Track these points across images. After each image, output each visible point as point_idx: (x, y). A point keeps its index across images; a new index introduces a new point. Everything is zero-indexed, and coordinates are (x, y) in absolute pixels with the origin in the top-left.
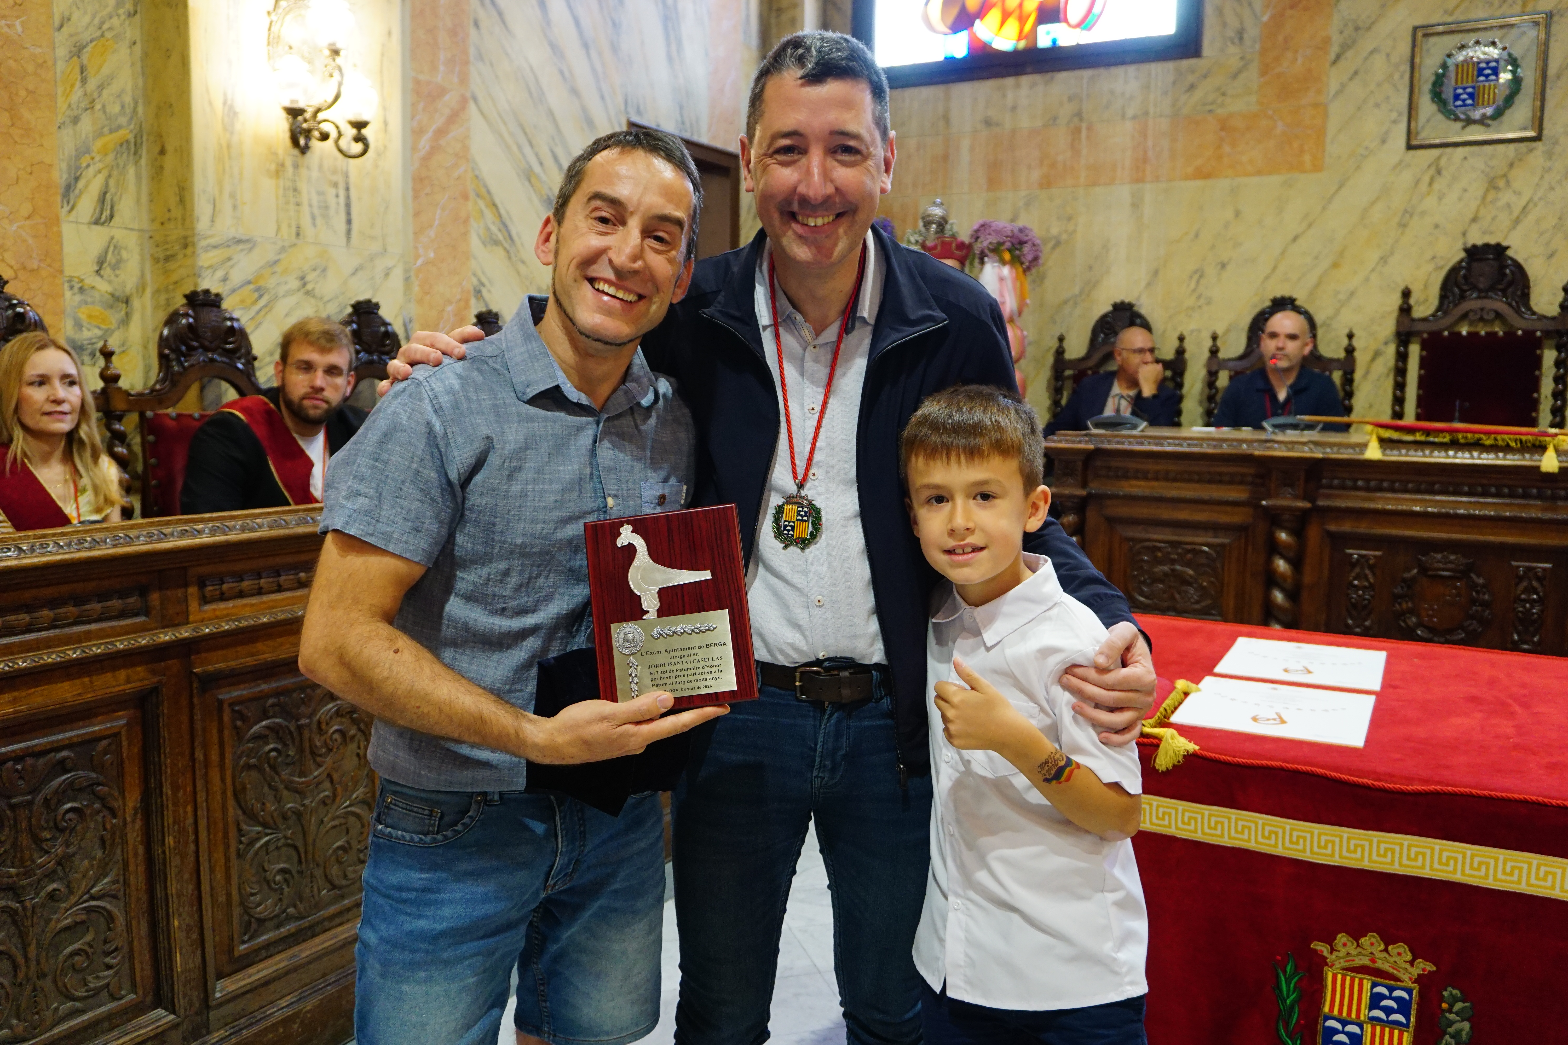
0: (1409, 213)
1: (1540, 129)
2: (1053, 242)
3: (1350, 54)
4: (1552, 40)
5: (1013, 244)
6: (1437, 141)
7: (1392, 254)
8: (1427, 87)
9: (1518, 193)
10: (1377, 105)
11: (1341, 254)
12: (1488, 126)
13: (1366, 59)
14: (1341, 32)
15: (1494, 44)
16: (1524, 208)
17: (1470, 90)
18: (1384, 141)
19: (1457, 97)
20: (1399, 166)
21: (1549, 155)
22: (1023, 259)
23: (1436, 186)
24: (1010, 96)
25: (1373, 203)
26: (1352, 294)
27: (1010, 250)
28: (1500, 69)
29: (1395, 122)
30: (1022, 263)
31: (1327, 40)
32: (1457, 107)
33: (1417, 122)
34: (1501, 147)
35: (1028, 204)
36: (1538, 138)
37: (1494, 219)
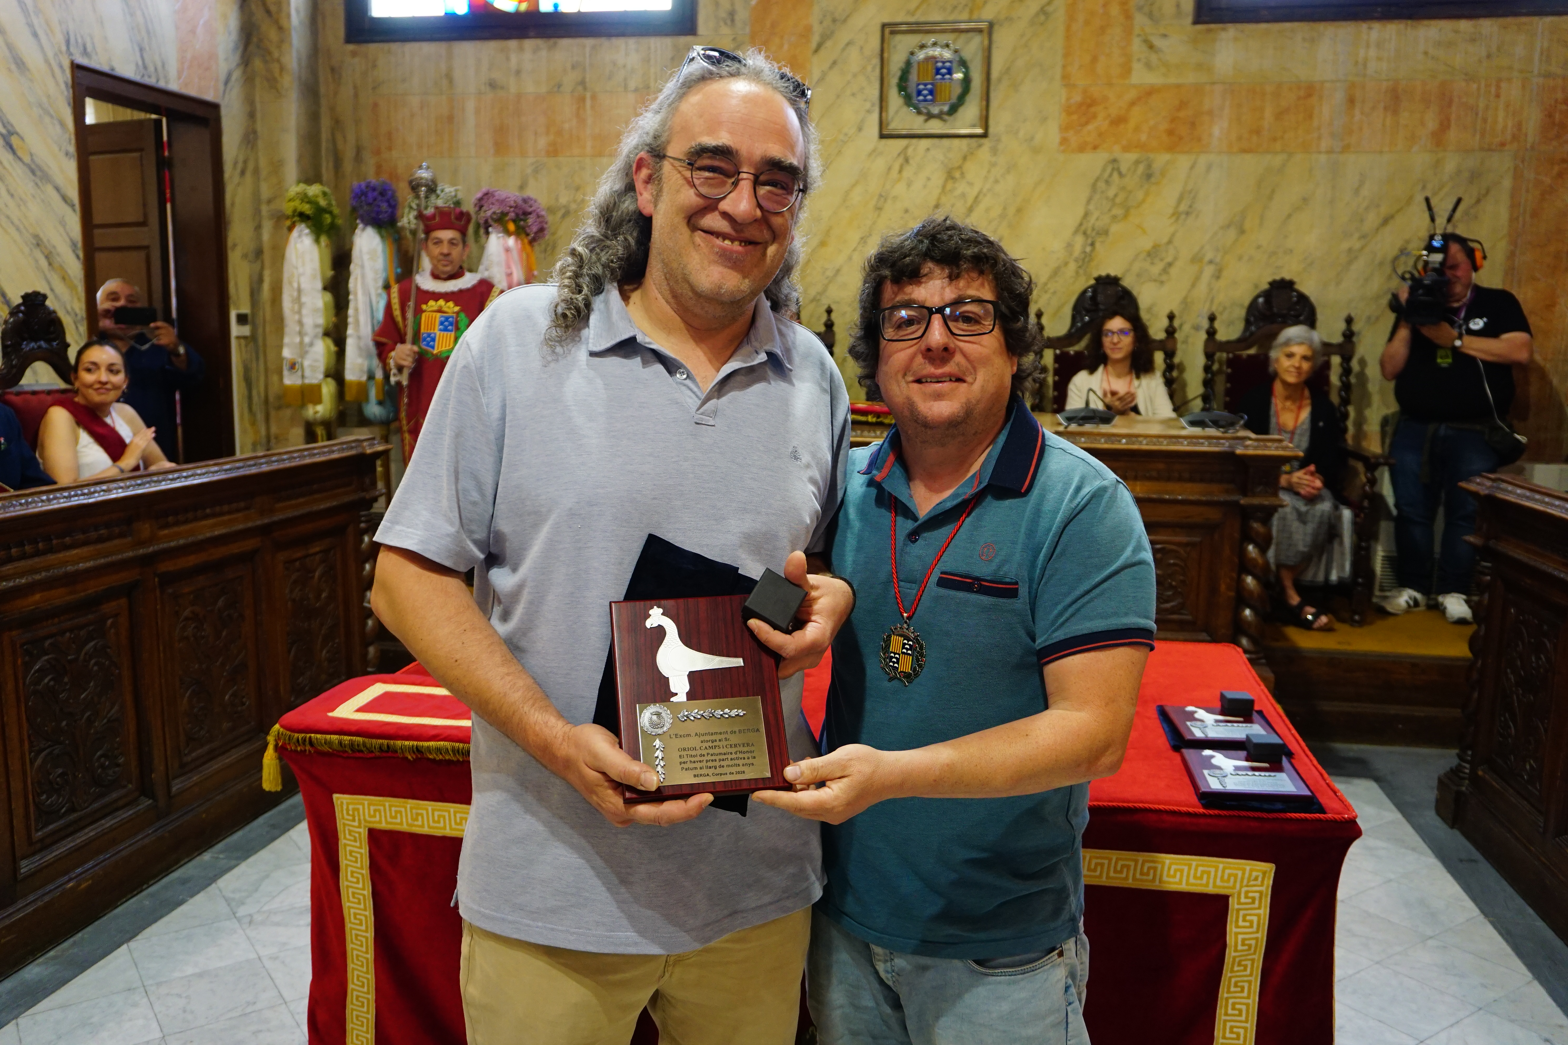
0: (883, 197)
1: (986, 127)
2: (563, 211)
3: (829, 44)
4: (994, 46)
5: (517, 215)
6: (904, 132)
7: (870, 235)
8: (894, 81)
9: (971, 184)
10: (853, 95)
11: (828, 233)
12: (944, 121)
13: (844, 49)
14: (821, 23)
15: (947, 46)
16: (977, 197)
17: (929, 87)
18: (860, 129)
19: (919, 93)
20: (874, 153)
21: (994, 151)
22: (528, 231)
23: (905, 174)
24: (514, 59)
25: (854, 186)
26: (838, 271)
27: (514, 221)
28: (954, 69)
29: (869, 111)
30: (528, 235)
31: (809, 29)
32: (919, 101)
33: (887, 111)
34: (956, 141)
35: (536, 171)
36: (985, 135)
37: (953, 206)
